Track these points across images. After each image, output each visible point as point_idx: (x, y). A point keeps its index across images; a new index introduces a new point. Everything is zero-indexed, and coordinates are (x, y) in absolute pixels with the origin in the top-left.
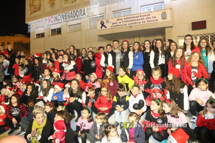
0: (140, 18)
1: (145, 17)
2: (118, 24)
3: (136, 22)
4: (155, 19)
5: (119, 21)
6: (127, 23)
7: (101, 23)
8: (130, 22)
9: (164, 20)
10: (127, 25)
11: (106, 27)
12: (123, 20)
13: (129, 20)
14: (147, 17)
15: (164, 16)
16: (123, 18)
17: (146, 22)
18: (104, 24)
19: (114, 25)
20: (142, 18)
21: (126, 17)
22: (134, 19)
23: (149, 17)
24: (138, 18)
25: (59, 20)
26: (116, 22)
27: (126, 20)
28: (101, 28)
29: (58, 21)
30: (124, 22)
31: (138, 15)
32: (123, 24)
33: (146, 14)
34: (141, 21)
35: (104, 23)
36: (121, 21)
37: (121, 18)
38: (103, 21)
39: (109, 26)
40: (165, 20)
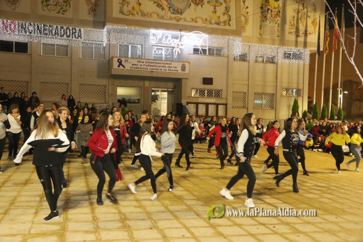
0: (162, 65)
1: (167, 66)
2: (139, 66)
3: (158, 68)
4: (176, 69)
5: (141, 64)
6: (149, 68)
7: (118, 61)
8: (152, 68)
9: (182, 72)
10: (149, 70)
11: (124, 67)
12: (145, 63)
13: (151, 64)
14: (168, 65)
15: (183, 68)
16: (144, 61)
17: (168, 71)
18: (122, 63)
19: (134, 66)
20: (164, 65)
21: (147, 61)
22: (156, 65)
23: (170, 66)
24: (160, 65)
25: (31, 33)
26: (137, 63)
27: (147, 64)
28: (119, 66)
29: (28, 33)
30: (145, 66)
31: (160, 62)
32: (144, 67)
33: (168, 62)
34: (163, 68)
35: (121, 61)
36: (143, 64)
37: (142, 61)
38: (121, 59)
39: (128, 66)
40: (184, 72)
